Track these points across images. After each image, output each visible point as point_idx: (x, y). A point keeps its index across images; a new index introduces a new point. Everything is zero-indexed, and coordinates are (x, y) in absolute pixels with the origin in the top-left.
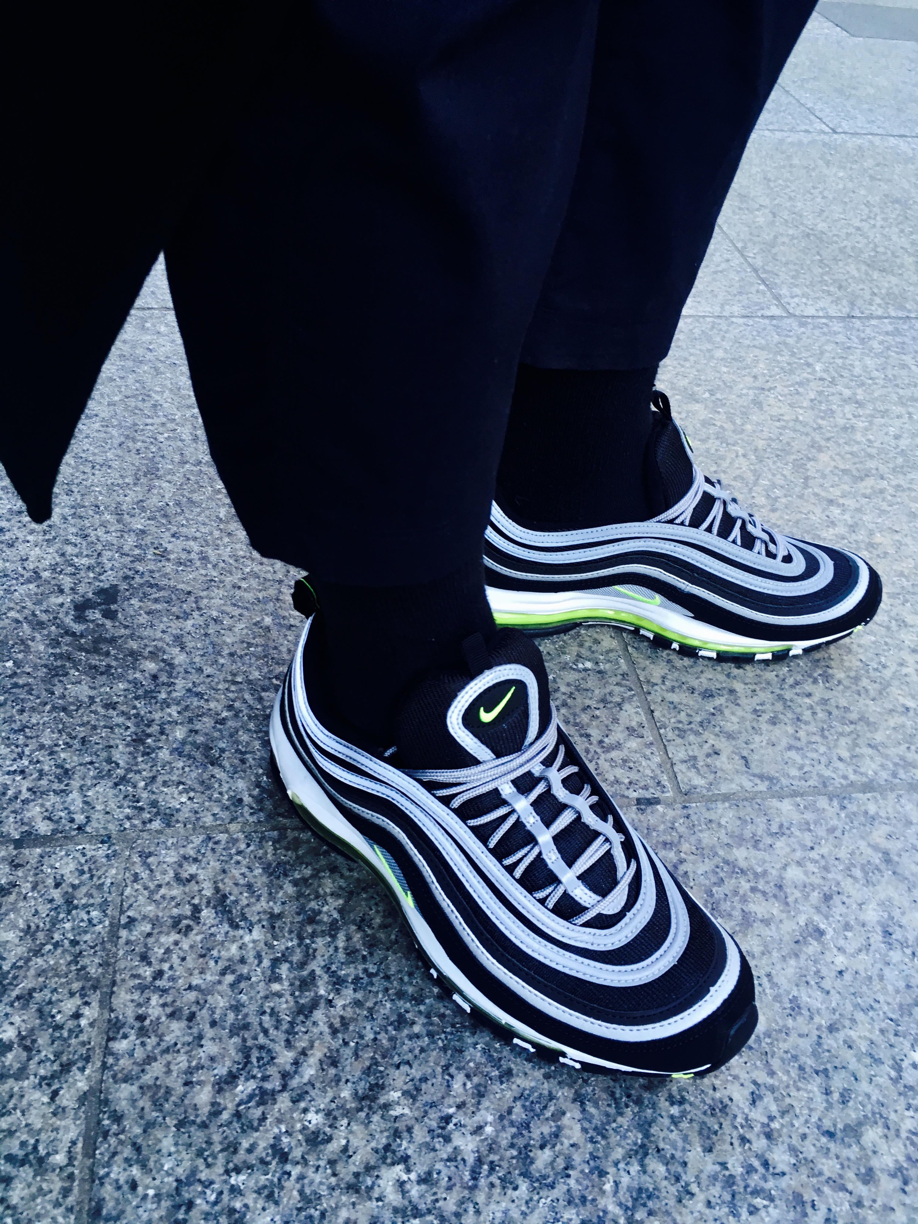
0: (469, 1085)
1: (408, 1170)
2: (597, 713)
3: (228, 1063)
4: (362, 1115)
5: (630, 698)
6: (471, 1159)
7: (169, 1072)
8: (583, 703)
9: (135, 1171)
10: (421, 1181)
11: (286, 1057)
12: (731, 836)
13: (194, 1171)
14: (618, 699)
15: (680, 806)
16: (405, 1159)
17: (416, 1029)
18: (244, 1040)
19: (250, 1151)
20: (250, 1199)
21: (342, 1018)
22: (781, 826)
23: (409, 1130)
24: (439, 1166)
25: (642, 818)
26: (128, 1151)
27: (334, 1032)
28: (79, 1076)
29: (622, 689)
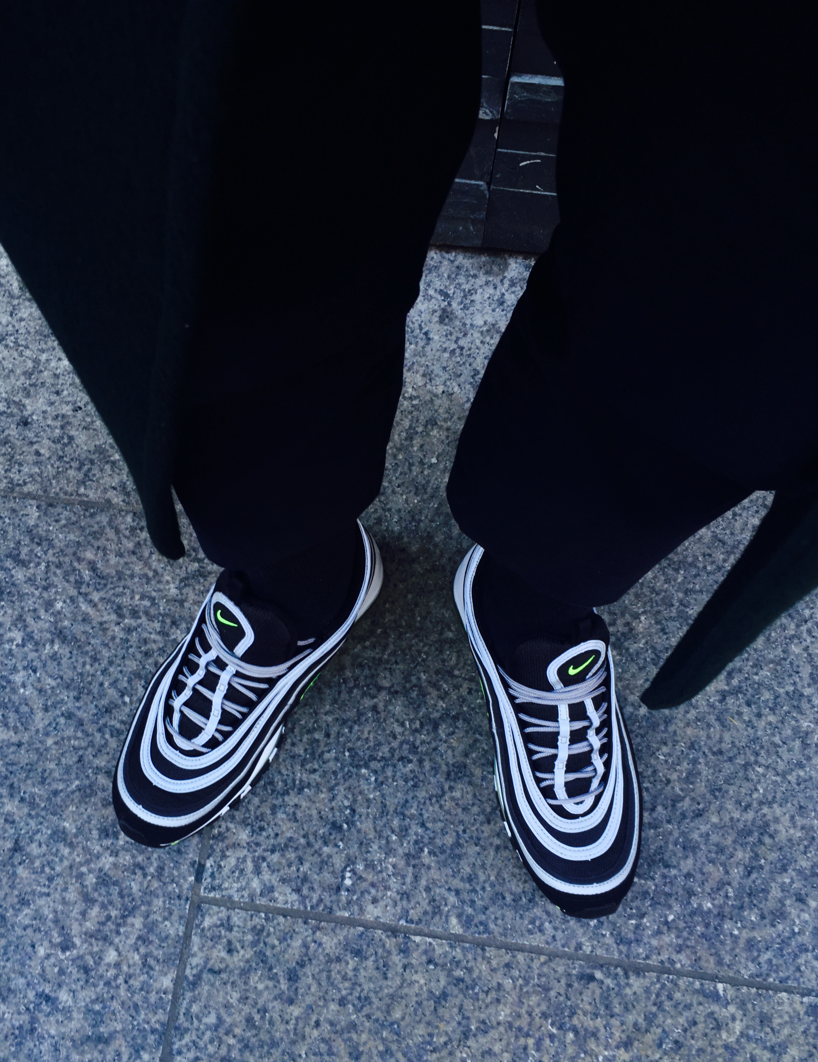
0: (48, 687)
1: (17, 645)
2: (294, 868)
3: (102, 568)
4: (53, 629)
5: (303, 902)
6: (11, 677)
7: (108, 540)
8: (307, 861)
9: (63, 522)
10: (10, 650)
11: (96, 597)
12: (153, 923)
13: (53, 547)
14: (305, 891)
15: (190, 895)
16: (23, 646)
17: (88, 667)
18: (112, 577)
19: (55, 573)
20: (31, 571)
21: (107, 629)
22: (151, 968)
23: (37, 651)
24: (14, 661)
25: (188, 862)
26: (74, 519)
27: (101, 624)
28: (120, 499)
29: (314, 901)
